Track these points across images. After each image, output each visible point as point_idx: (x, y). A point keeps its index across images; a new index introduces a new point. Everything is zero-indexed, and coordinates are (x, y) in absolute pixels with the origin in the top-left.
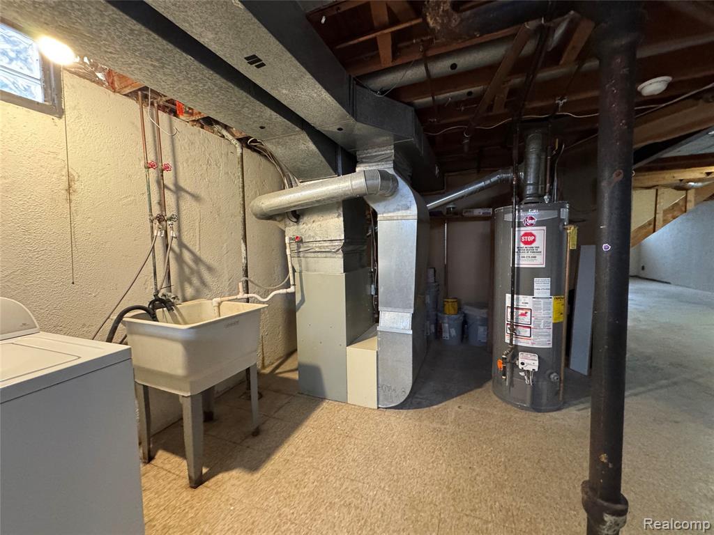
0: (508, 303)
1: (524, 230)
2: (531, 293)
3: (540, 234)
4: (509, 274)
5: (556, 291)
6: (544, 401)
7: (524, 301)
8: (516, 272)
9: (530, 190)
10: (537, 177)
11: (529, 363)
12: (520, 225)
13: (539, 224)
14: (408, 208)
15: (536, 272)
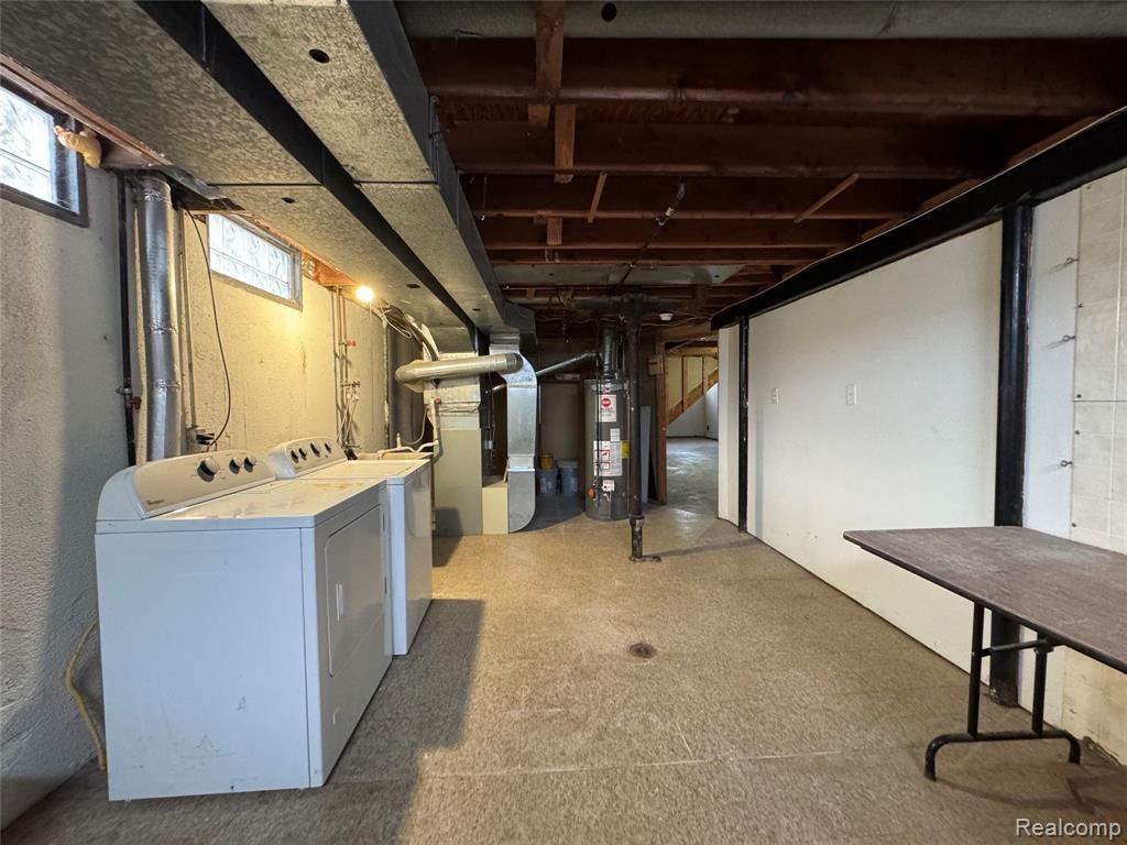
0: (595, 448)
1: (604, 396)
2: (609, 439)
3: (613, 399)
4: (595, 427)
5: (623, 437)
6: (619, 513)
7: (605, 445)
8: (599, 424)
9: (606, 368)
10: (610, 360)
11: (609, 486)
12: (601, 393)
13: (612, 393)
14: (530, 380)
15: (611, 425)
